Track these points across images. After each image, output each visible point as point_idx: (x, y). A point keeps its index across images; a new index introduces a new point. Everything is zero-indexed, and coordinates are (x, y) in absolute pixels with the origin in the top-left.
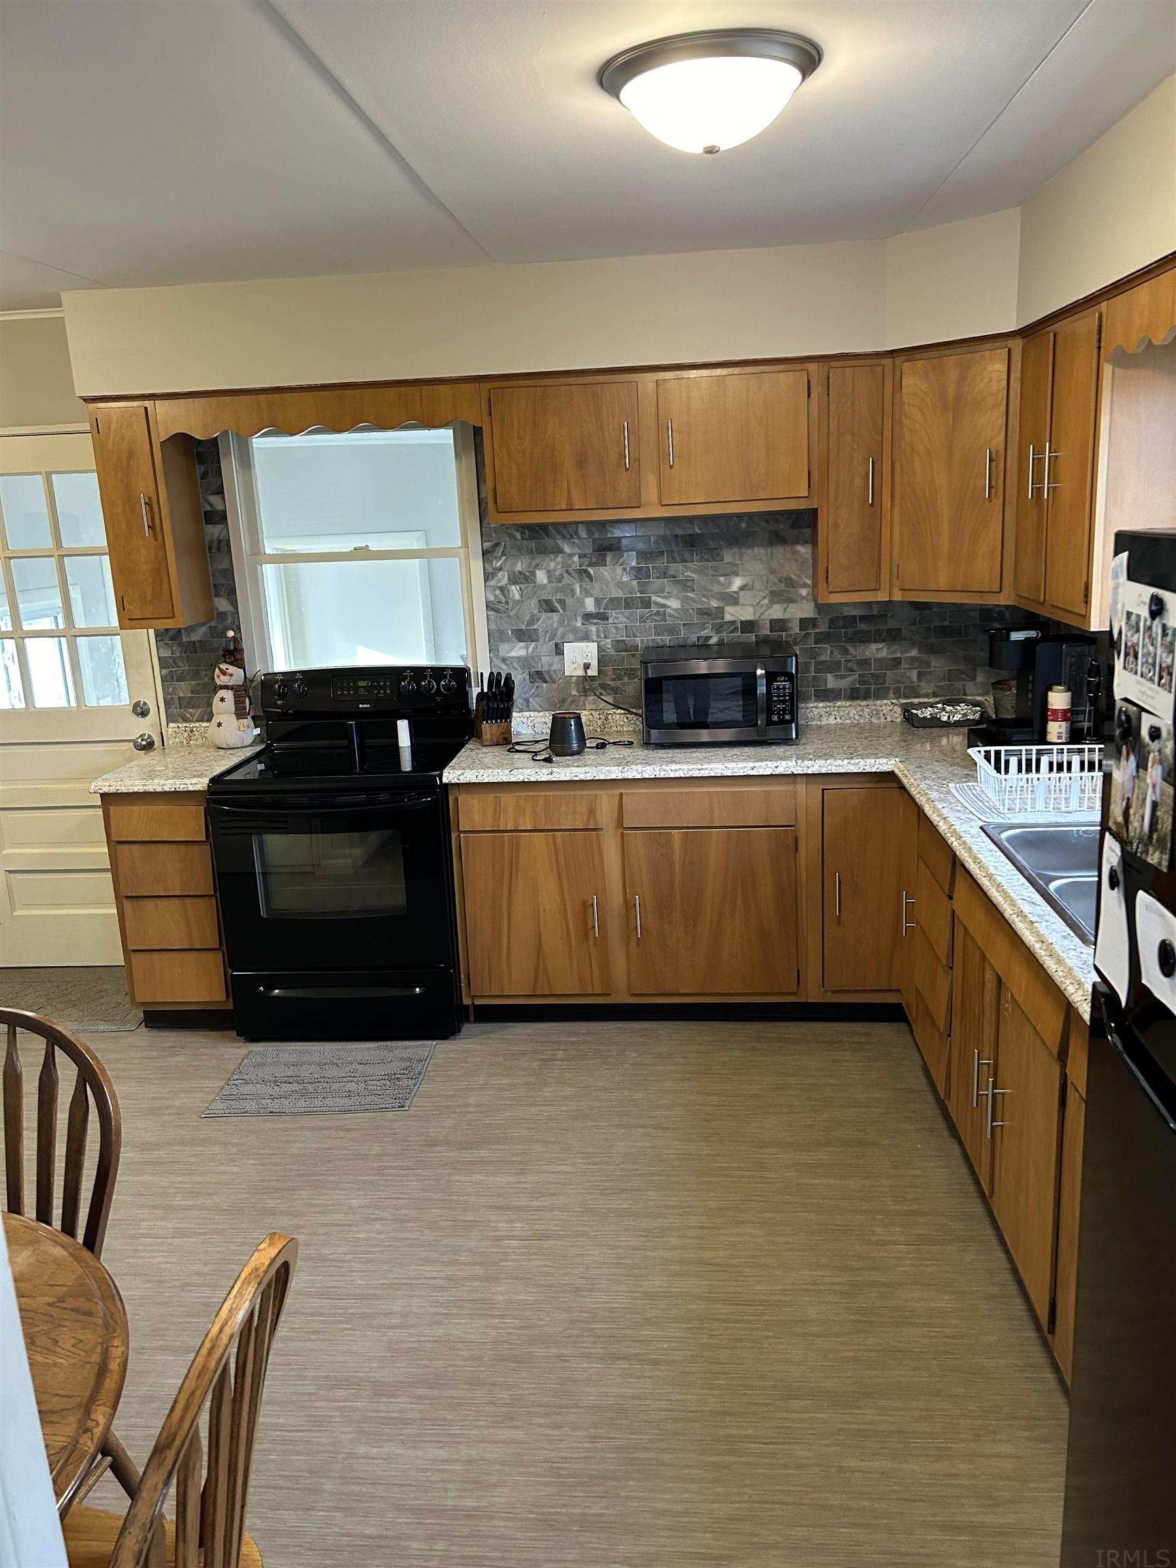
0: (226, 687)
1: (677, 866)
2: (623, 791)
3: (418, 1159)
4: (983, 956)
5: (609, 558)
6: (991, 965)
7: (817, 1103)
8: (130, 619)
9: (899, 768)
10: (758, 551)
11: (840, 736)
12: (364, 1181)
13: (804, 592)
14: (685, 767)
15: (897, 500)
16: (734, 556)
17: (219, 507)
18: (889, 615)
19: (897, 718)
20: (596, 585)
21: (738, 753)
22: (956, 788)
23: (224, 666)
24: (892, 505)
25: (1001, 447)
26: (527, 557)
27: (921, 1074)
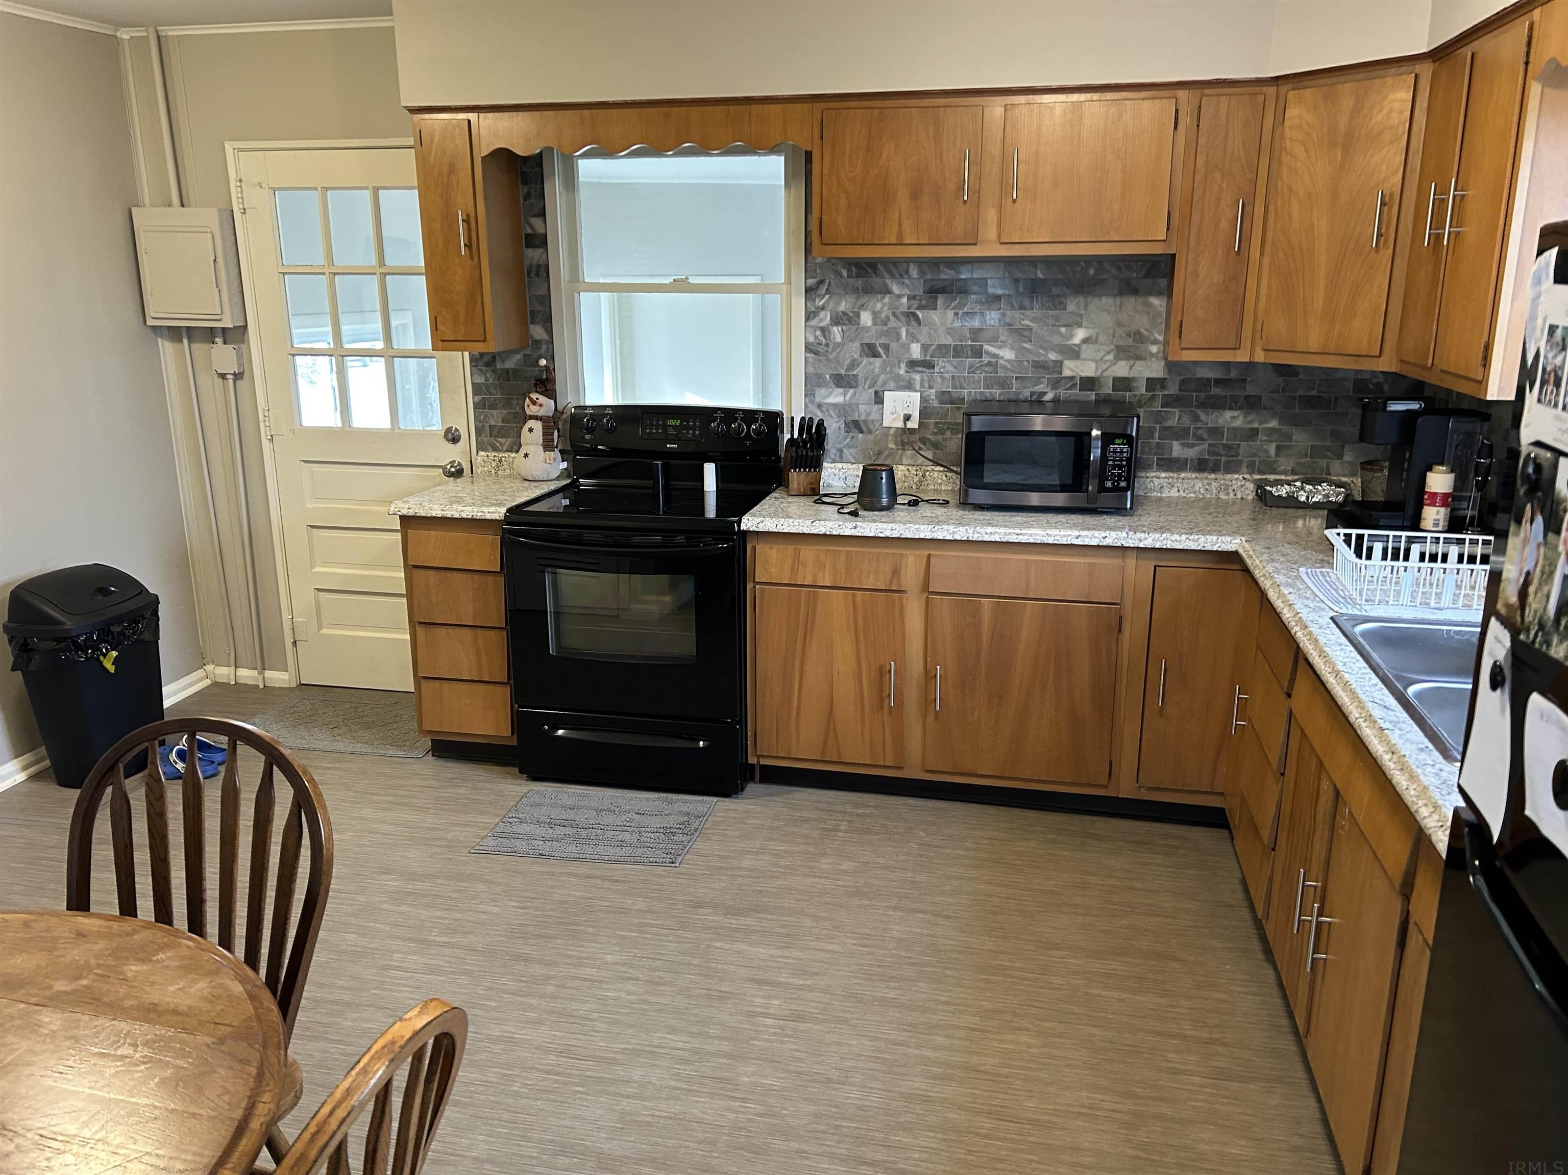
0: (536, 418)
1: (985, 639)
2: (932, 552)
3: (683, 920)
4: (1321, 764)
5: (940, 301)
6: (1329, 775)
7: (1117, 907)
8: (442, 341)
9: (1244, 548)
10: (1107, 302)
11: (1181, 509)
12: (622, 937)
13: (1154, 349)
14: (1002, 530)
15: (1268, 248)
16: (1078, 305)
17: (541, 230)
18: (1249, 379)
19: (1248, 495)
20: (925, 330)
21: (1064, 520)
22: (1307, 573)
23: (534, 396)
24: (1262, 254)
25: (1397, 191)
26: (853, 296)
27: (1238, 887)
